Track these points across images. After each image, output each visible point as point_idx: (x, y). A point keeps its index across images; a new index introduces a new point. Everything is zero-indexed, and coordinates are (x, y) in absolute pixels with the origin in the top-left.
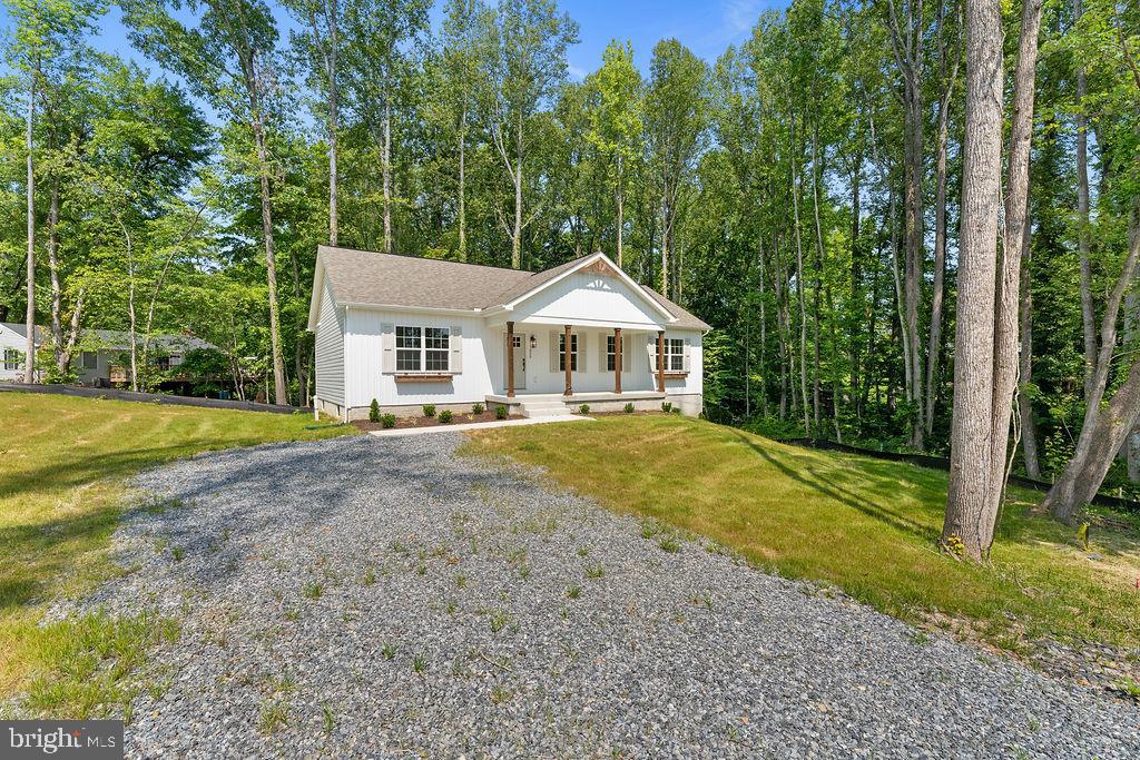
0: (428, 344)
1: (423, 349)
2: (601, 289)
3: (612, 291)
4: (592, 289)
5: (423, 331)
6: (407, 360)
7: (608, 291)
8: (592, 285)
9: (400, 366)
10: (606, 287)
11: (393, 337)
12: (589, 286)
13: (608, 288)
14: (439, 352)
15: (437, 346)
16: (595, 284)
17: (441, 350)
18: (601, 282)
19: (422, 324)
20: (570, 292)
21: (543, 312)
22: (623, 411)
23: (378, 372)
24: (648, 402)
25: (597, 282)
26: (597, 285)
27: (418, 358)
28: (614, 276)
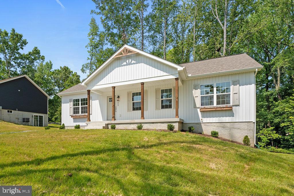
0: (82, 105)
1: (80, 106)
2: (130, 64)
3: (136, 63)
4: (124, 65)
5: (80, 100)
6: (76, 111)
7: (134, 64)
8: (125, 63)
9: (74, 113)
10: (133, 62)
11: (72, 103)
12: (123, 64)
13: (135, 62)
14: (85, 107)
15: (84, 105)
16: (127, 62)
17: (85, 106)
18: (130, 60)
19: (80, 97)
20: (113, 70)
21: (101, 83)
22: (137, 129)
23: (69, 115)
24: (159, 124)
25: (127, 61)
26: (128, 63)
27: (79, 109)
28: (138, 54)
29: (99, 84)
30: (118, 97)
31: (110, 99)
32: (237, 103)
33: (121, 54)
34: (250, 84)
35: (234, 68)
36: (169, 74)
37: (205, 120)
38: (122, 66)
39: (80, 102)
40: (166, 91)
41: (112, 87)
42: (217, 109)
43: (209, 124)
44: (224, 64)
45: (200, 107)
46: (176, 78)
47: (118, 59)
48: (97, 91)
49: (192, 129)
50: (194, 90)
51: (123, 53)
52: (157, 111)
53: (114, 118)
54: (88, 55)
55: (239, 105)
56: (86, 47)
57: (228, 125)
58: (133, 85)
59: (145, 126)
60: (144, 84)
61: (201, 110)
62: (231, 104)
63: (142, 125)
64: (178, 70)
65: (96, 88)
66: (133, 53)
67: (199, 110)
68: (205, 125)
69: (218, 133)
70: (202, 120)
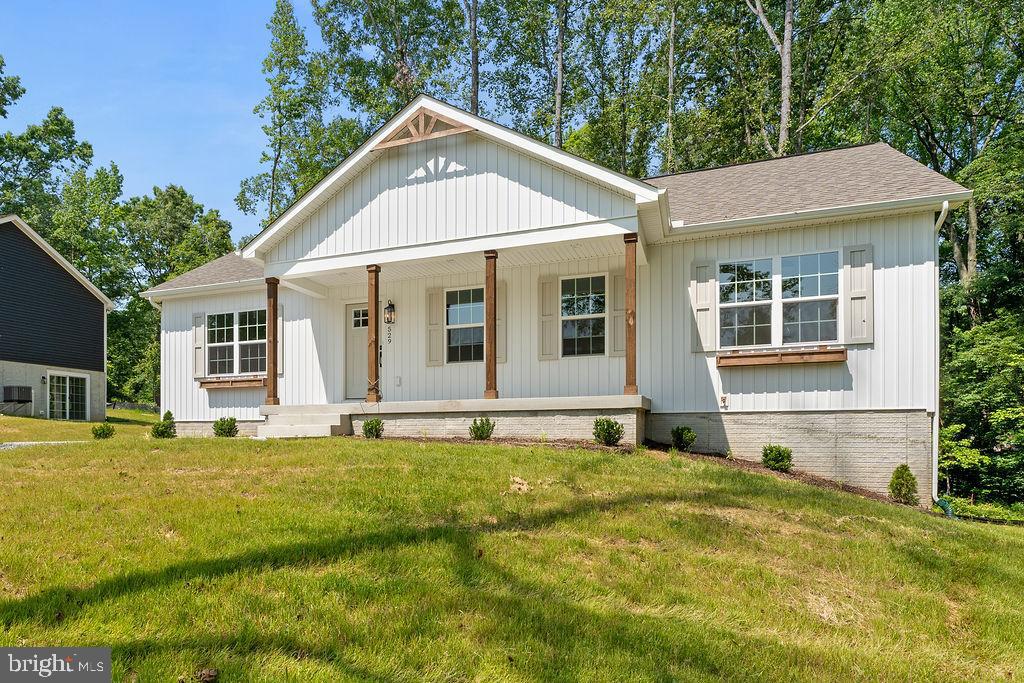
0: (242, 337)
1: (236, 343)
2: (440, 175)
3: (467, 173)
4: (418, 181)
5: (236, 319)
6: (219, 361)
7: (457, 174)
8: (421, 173)
9: (212, 370)
10: (453, 167)
11: (203, 331)
12: (412, 177)
13: (460, 168)
14: (256, 345)
15: (252, 337)
16: (427, 169)
17: (257, 341)
18: (442, 161)
19: (235, 308)
20: (371, 201)
21: (321, 250)
22: (469, 436)
23: (190, 378)
24: (559, 419)
25: (431, 164)
26: (432, 169)
27: (231, 355)
28: (473, 137)
29: (313, 254)
30: (391, 307)
31: (357, 314)
32: (865, 338)
33: (404, 133)
34: (918, 261)
35: (851, 199)
36: (597, 219)
37: (738, 402)
38: (409, 183)
39: (236, 328)
40: (583, 285)
41: (368, 267)
42: (786, 360)
43: (754, 416)
44: (806, 182)
45: (718, 349)
46: (626, 236)
47: (390, 154)
48: (305, 281)
49: (687, 436)
50: (693, 283)
51: (412, 130)
52: (545, 364)
53: (375, 391)
54: (264, 144)
55: (871, 345)
56: (256, 111)
57: (830, 420)
58: (451, 259)
59: (502, 427)
60: (496, 257)
61: (724, 362)
62: (842, 339)
63: (492, 420)
64: (639, 200)
65: (300, 269)
66: (452, 131)
67: (712, 363)
68: (736, 422)
69: (789, 457)
70: (724, 400)
